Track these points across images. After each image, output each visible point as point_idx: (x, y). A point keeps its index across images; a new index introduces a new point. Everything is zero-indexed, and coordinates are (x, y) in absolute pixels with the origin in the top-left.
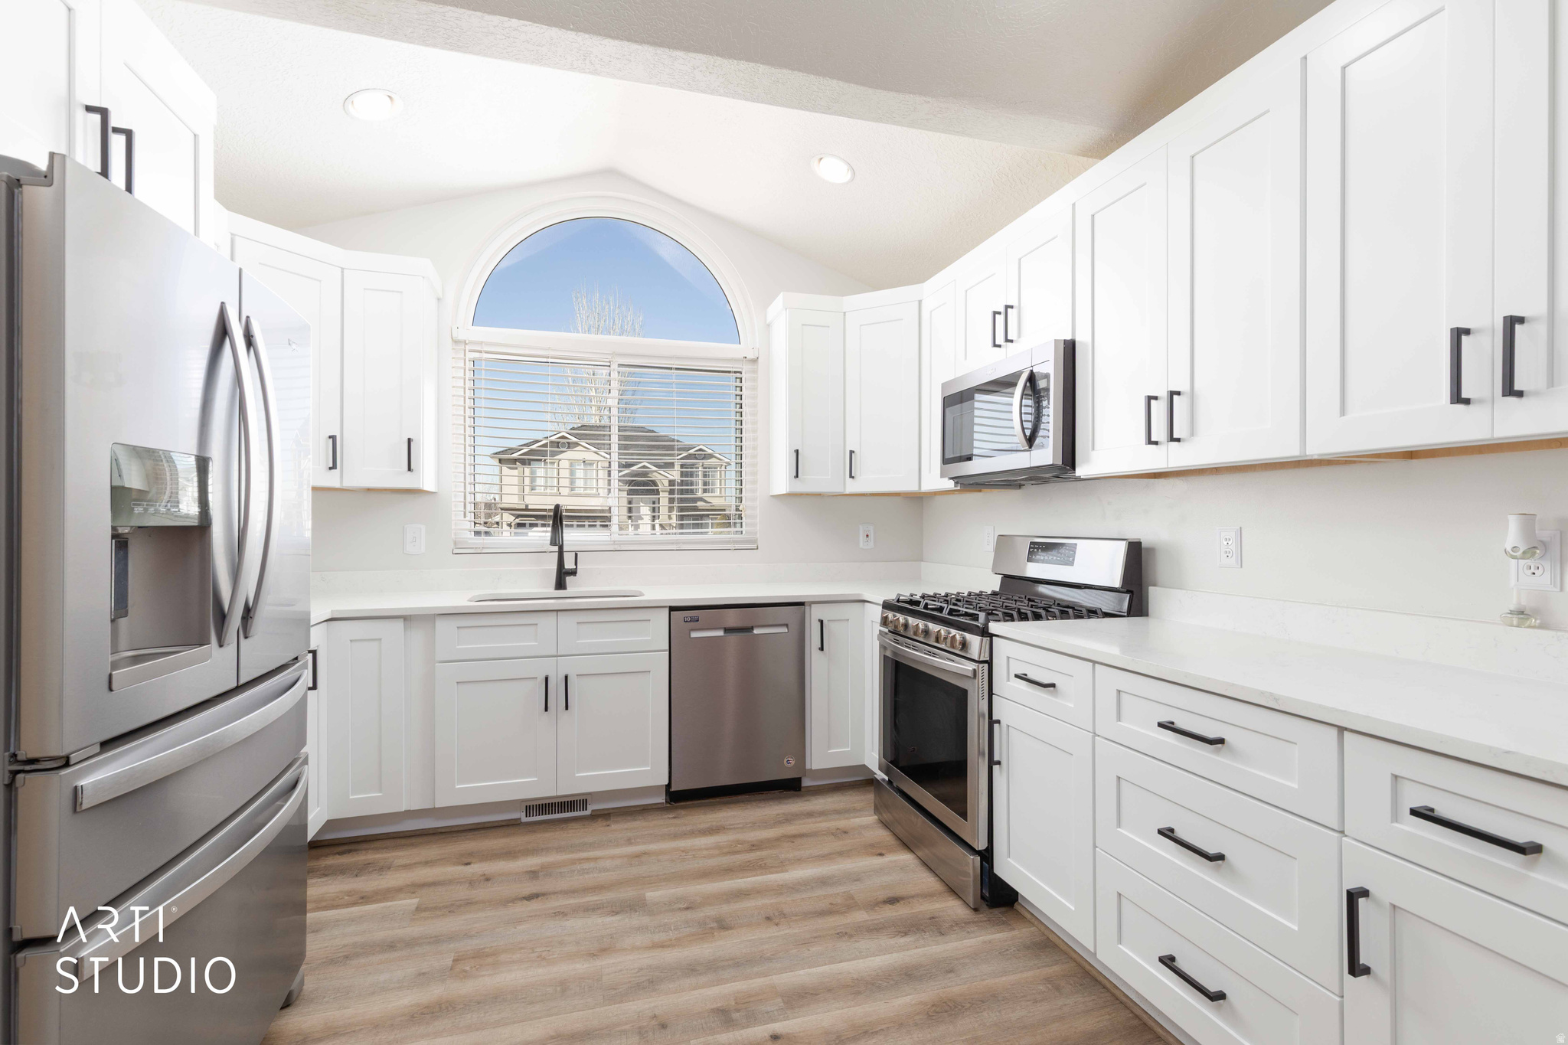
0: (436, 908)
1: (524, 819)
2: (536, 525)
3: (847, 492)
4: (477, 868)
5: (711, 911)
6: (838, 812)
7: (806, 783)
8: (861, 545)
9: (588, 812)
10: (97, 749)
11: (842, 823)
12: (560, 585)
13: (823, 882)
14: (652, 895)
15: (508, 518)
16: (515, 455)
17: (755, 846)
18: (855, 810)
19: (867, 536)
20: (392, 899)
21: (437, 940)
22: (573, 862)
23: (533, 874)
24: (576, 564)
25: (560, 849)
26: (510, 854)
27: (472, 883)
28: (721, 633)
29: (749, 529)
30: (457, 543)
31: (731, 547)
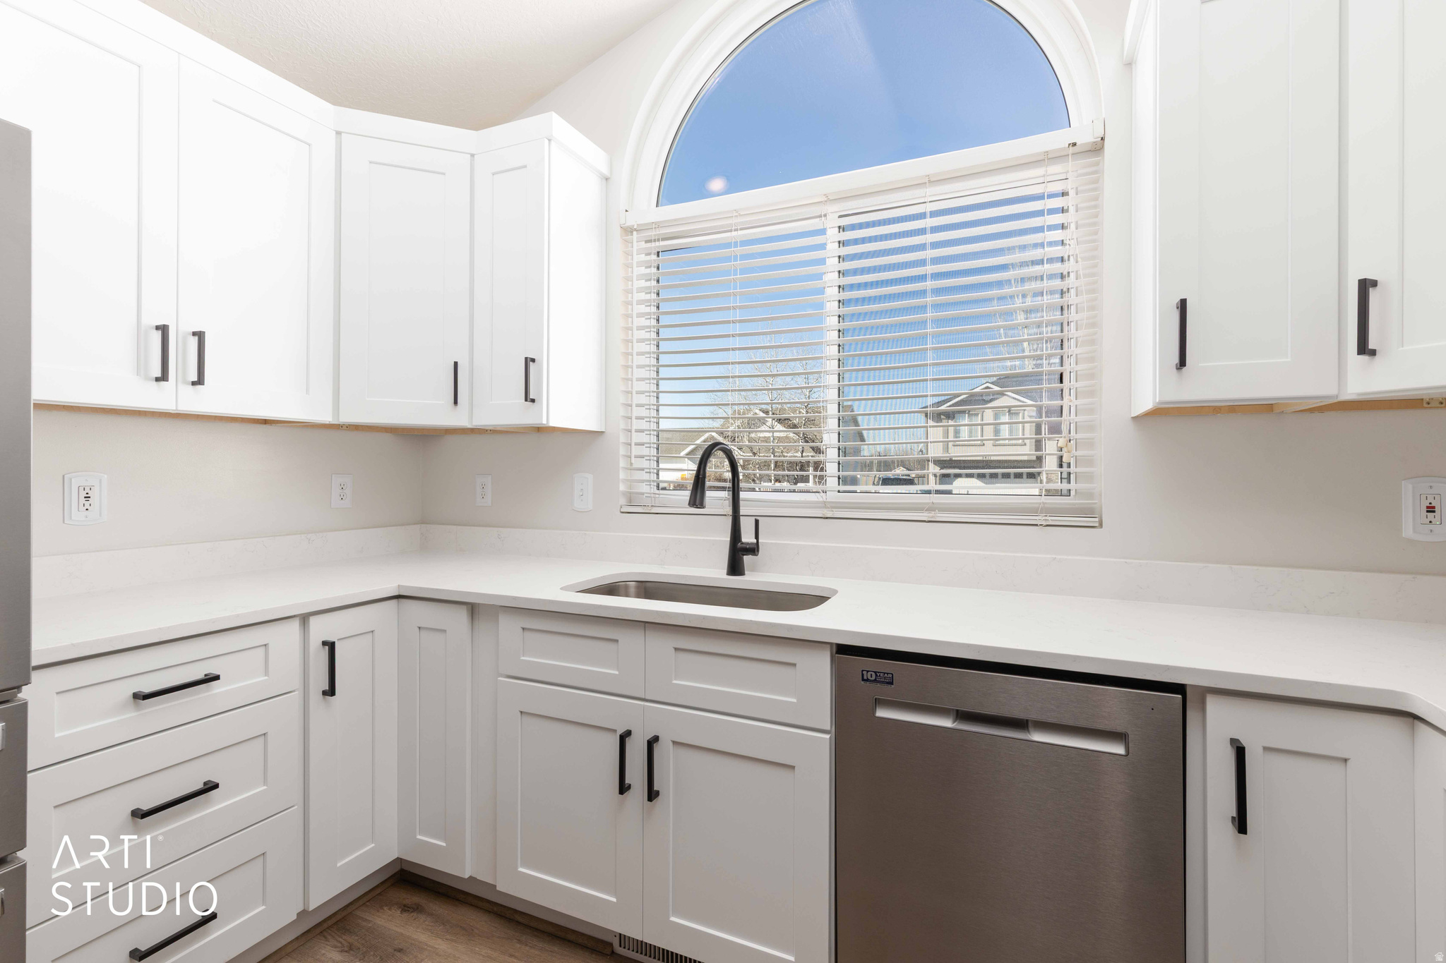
1: (618, 950)
12: (735, 567)
19: (1432, 509)
24: (757, 537)
28: (948, 723)
29: (1082, 486)
30: (631, 499)
31: (1040, 519)
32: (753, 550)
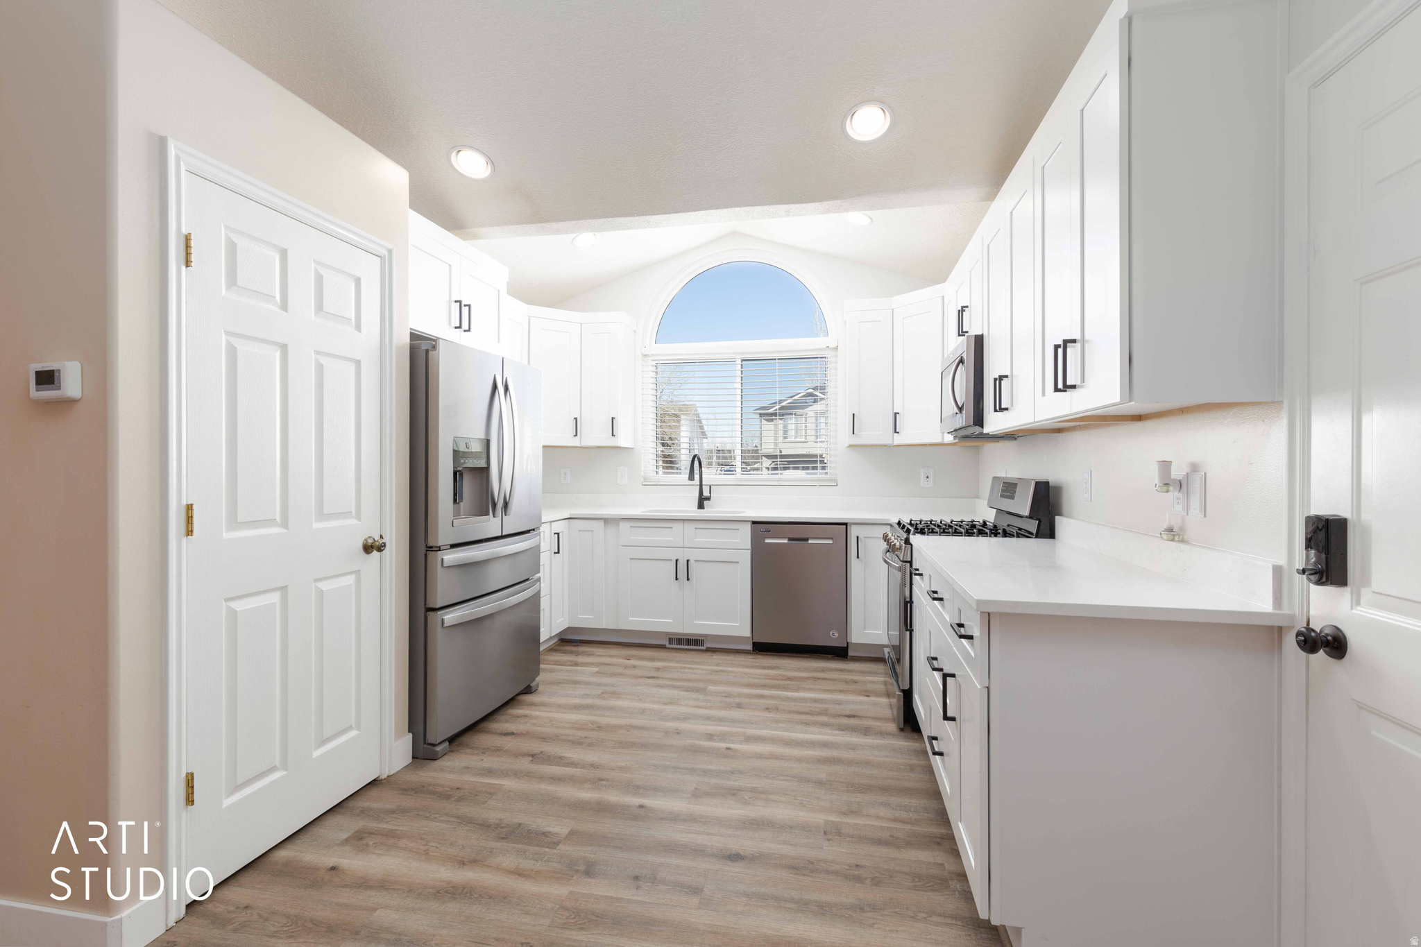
0: (604, 674)
1: (668, 646)
2: (788, 468)
3: (896, 443)
4: (632, 662)
5: (738, 700)
6: (862, 672)
7: (851, 653)
8: (922, 485)
9: (704, 648)
10: (449, 547)
11: (856, 678)
12: (701, 506)
13: (816, 701)
14: (712, 688)
15: (767, 463)
16: (771, 411)
17: (789, 679)
18: (876, 673)
19: (927, 477)
20: (588, 667)
21: (599, 684)
22: (681, 668)
23: (658, 669)
24: (710, 493)
25: (677, 662)
26: (652, 659)
27: (626, 667)
28: (786, 541)
29: (832, 471)
30: (645, 479)
31: (817, 483)
32: (708, 499)
